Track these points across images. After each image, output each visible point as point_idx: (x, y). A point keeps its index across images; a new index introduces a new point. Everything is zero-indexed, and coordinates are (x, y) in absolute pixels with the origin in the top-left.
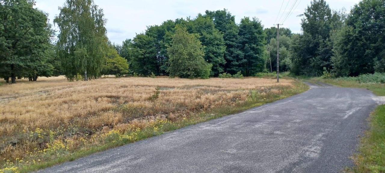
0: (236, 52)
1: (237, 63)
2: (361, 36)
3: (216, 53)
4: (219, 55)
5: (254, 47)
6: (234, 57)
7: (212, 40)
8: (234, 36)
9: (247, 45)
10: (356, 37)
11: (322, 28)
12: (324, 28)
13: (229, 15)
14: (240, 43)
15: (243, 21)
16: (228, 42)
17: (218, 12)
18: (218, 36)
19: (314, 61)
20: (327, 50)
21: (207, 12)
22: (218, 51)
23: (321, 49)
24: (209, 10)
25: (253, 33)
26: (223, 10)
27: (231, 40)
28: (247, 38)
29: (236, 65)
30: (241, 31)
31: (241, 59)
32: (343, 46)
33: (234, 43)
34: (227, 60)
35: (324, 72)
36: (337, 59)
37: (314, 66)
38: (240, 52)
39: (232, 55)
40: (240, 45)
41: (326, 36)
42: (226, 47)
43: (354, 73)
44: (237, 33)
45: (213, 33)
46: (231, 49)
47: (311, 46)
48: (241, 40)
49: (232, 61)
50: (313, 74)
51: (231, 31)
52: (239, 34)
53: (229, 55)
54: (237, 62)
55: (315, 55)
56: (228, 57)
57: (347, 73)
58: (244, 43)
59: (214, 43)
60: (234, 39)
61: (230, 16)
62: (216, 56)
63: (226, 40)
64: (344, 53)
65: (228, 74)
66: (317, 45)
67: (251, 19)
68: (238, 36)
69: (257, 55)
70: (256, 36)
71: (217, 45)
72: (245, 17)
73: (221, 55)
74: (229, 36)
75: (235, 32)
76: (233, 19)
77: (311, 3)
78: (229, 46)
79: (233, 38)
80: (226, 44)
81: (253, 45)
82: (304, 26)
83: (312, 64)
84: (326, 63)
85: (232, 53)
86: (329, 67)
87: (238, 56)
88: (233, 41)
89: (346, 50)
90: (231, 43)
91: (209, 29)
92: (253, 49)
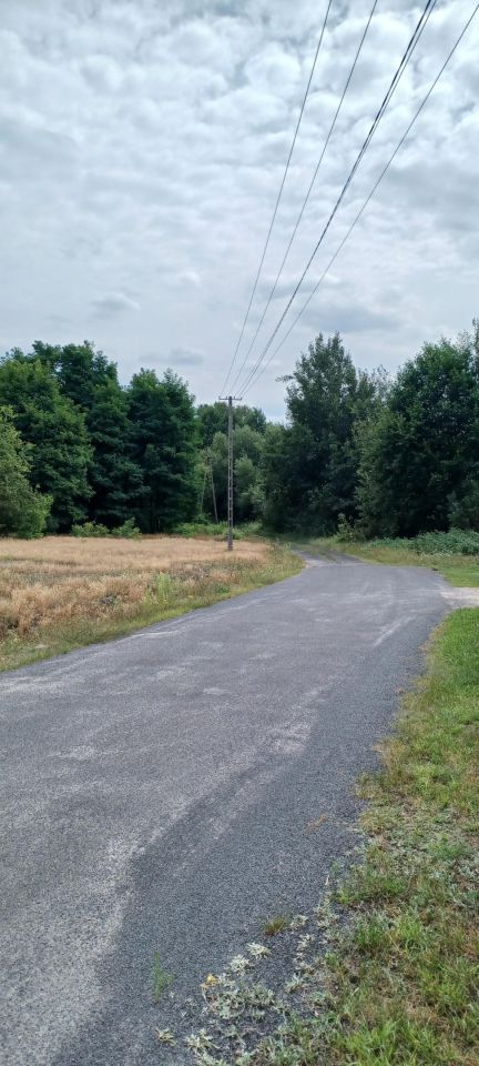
0: (121, 466)
1: (124, 495)
2: (420, 440)
3: (66, 465)
4: (75, 472)
5: (169, 453)
6: (116, 479)
7: (52, 428)
8: (117, 420)
9: (150, 446)
10: (410, 440)
11: (336, 414)
12: (341, 413)
13: (101, 361)
14: (131, 441)
15: (137, 381)
16: (97, 435)
17: (69, 350)
18: (71, 418)
19: (318, 496)
20: (347, 469)
21: (38, 346)
22: (70, 459)
23: (334, 468)
24: (44, 342)
25: (166, 416)
26: (82, 344)
27: (107, 430)
28: (150, 429)
29: (121, 502)
30: (134, 408)
31: (136, 486)
32: (382, 463)
33: (116, 440)
34: (96, 486)
35: (340, 526)
36: (368, 492)
37: (317, 508)
38: (131, 466)
39: (112, 474)
40: (132, 445)
41: (345, 434)
42: (94, 449)
43: (407, 530)
44: (125, 414)
45: (57, 409)
46: (108, 457)
47: (310, 457)
48: (134, 433)
49: (111, 490)
50: (316, 530)
51: (108, 404)
52: (131, 416)
53: (103, 475)
54: (125, 492)
55: (319, 481)
56: (100, 479)
57: (392, 528)
58: (142, 442)
59: (57, 437)
60: (117, 429)
61: (105, 362)
62: (63, 475)
63: (92, 429)
64: (385, 477)
65: (100, 526)
66: (324, 456)
67: (161, 378)
68: (127, 422)
69: (178, 476)
70: (175, 424)
71: (68, 442)
72: (142, 369)
73: (79, 471)
74: (100, 419)
75: (118, 408)
76: (111, 372)
77: (311, 348)
78: (102, 448)
79: (111, 425)
80: (94, 442)
81: (168, 449)
82: (295, 407)
83: (313, 505)
84: (345, 503)
85: (109, 467)
86: (352, 514)
87: (126, 475)
88: (112, 435)
89: (390, 472)
90: (108, 439)
91: (43, 395)
92: (167, 458)
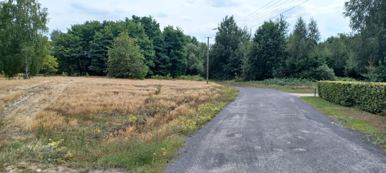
0: (163, 57)
1: (164, 66)
2: (264, 51)
3: (148, 56)
4: (150, 59)
5: (178, 53)
6: (161, 61)
8: (161, 42)
9: (172, 50)
10: (261, 51)
11: (232, 41)
12: (234, 41)
13: (155, 22)
14: (166, 48)
15: (167, 29)
16: (155, 46)
17: (144, 18)
18: (149, 41)
19: (226, 67)
20: (236, 59)
21: (134, 17)
22: (149, 54)
23: (231, 58)
24: (136, 16)
25: (177, 41)
26: (149, 17)
27: (159, 45)
28: (171, 45)
29: (163, 68)
30: (166, 38)
31: (168, 63)
32: (251, 58)
33: (161, 48)
34: (156, 63)
35: (235, 77)
36: (245, 66)
37: (225, 71)
38: (166, 57)
39: (160, 59)
40: (166, 50)
41: (235, 48)
42: (155, 51)
43: (260, 78)
44: (164, 40)
46: (159, 54)
47: (223, 55)
48: (167, 46)
49: (160, 64)
50: (225, 78)
51: (159, 37)
53: (157, 59)
54: (164, 65)
55: (227, 63)
56: (156, 61)
57: (254, 78)
58: (169, 49)
60: (161, 45)
61: (156, 23)
62: (147, 59)
63: (154, 45)
64: (252, 62)
65: (160, 76)
66: (228, 54)
67: (175, 28)
68: (164, 42)
69: (181, 60)
70: (180, 43)
71: (148, 49)
72: (169, 25)
73: (152, 58)
74: (156, 41)
75: (162, 38)
76: (158, 25)
77: (223, 20)
78: (157, 51)
79: (160, 43)
80: (155, 49)
81: (178, 51)
82: (218, 39)
83: (224, 70)
84: (235, 69)
85: (159, 57)
86: (239, 73)
87: (164, 60)
88: (160, 46)
90: (159, 48)
92: (177, 54)
